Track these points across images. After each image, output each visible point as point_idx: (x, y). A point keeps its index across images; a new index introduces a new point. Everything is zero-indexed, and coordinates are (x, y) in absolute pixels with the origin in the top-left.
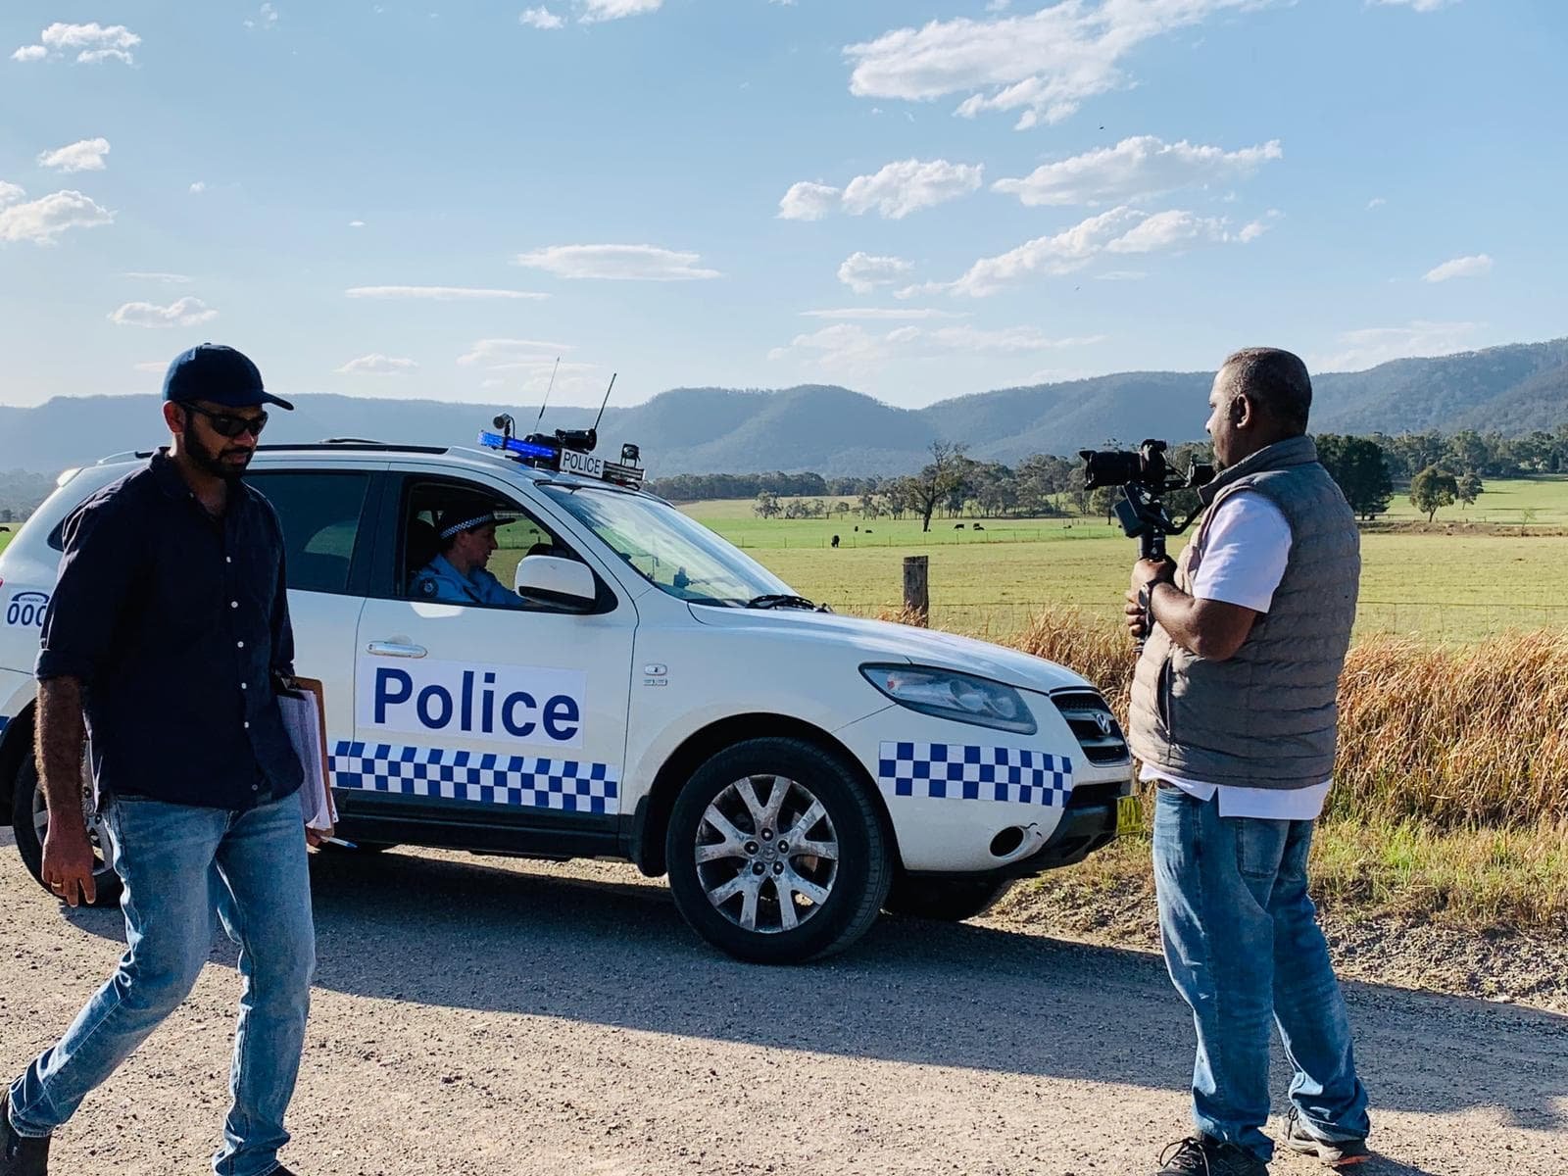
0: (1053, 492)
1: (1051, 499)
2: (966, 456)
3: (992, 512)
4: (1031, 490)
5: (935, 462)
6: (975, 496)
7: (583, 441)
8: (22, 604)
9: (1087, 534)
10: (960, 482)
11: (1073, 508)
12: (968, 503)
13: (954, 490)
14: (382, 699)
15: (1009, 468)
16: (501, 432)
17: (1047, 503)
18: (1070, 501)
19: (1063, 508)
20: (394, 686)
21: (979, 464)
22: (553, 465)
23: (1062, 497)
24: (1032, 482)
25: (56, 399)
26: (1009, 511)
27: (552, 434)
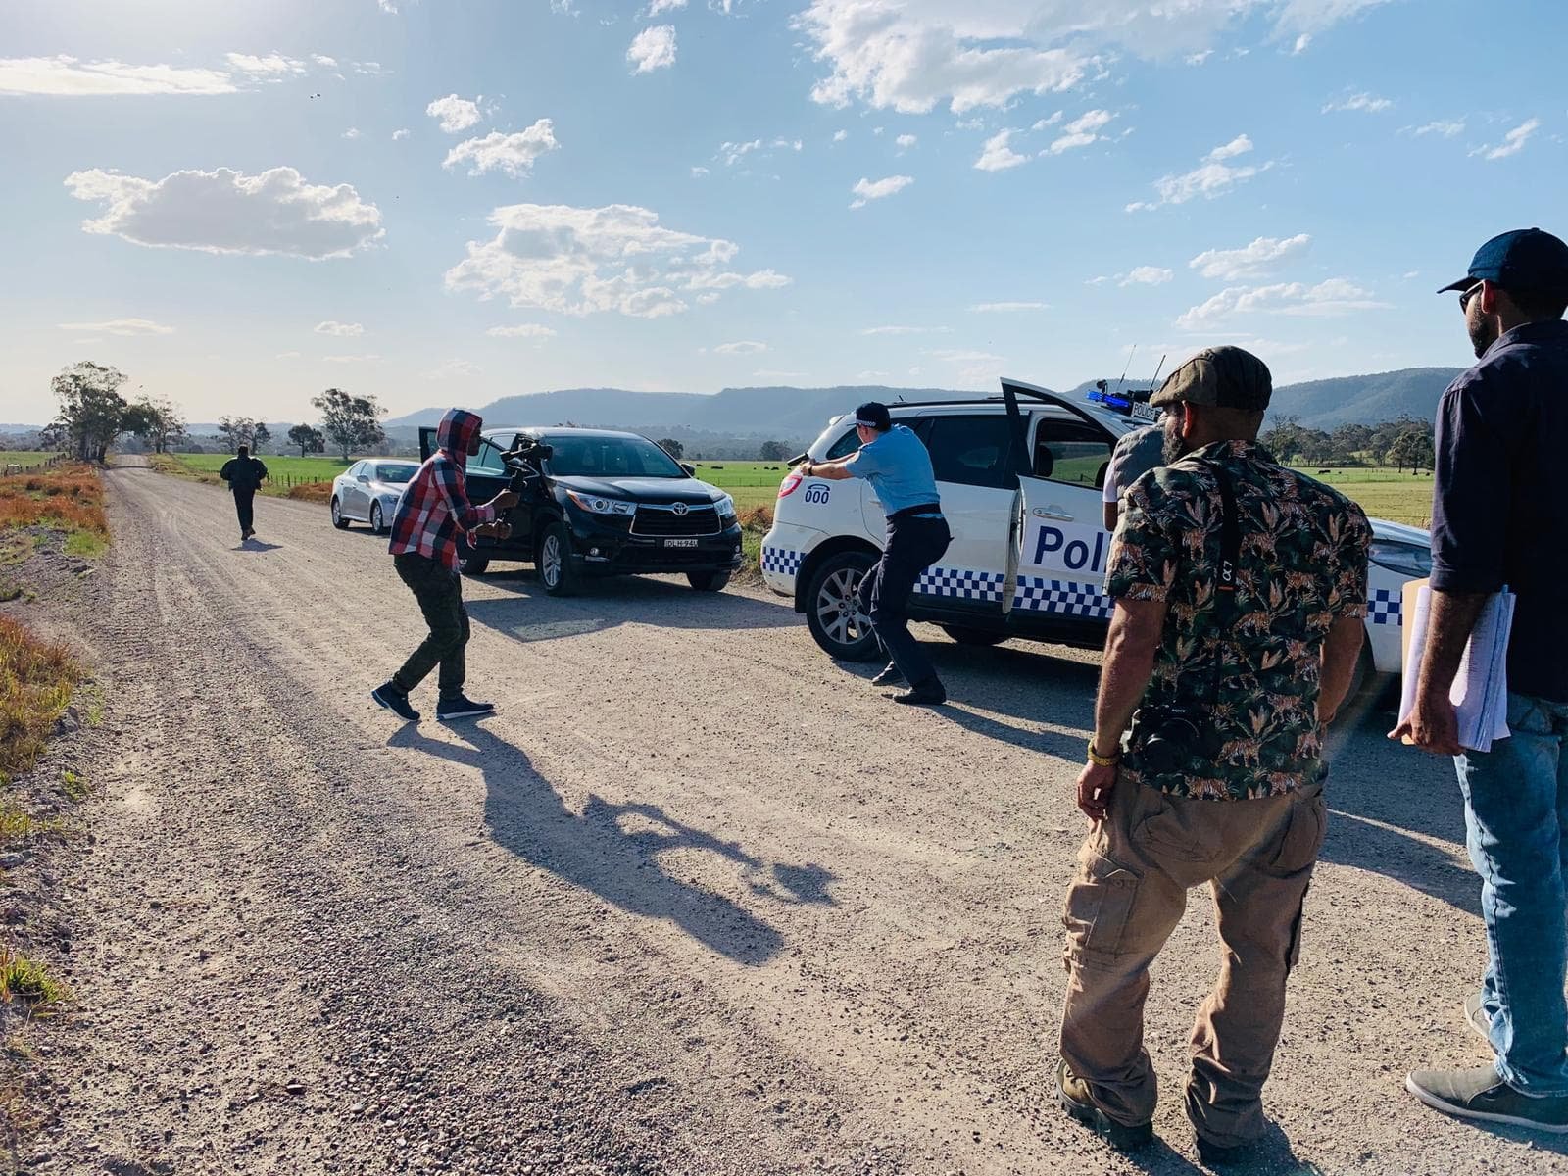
0: (1358, 450)
1: (1356, 454)
2: (1297, 424)
3: (1313, 463)
4: (1343, 449)
5: (1274, 429)
6: (1300, 452)
7: (1143, 396)
8: (813, 491)
9: (1384, 479)
10: (1292, 442)
11: (1372, 461)
12: (1295, 456)
13: (1287, 447)
14: (1042, 547)
15: (1327, 433)
16: (1100, 391)
17: (1353, 457)
18: (1370, 457)
19: (1365, 461)
20: (1051, 539)
21: (1305, 431)
22: (1127, 411)
23: (1364, 453)
24: (1343, 443)
25: (726, 390)
26: (1325, 462)
27: (1125, 393)
